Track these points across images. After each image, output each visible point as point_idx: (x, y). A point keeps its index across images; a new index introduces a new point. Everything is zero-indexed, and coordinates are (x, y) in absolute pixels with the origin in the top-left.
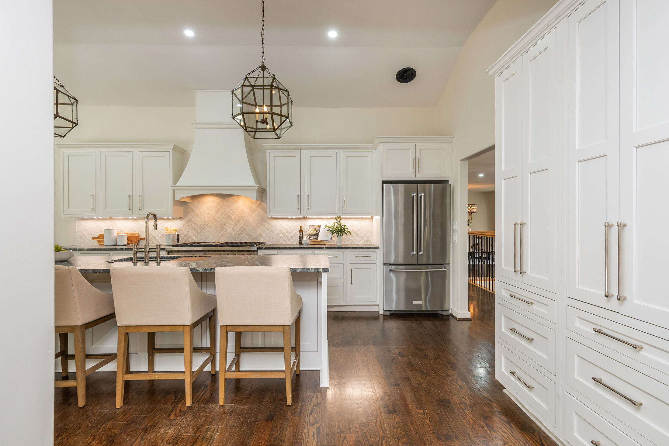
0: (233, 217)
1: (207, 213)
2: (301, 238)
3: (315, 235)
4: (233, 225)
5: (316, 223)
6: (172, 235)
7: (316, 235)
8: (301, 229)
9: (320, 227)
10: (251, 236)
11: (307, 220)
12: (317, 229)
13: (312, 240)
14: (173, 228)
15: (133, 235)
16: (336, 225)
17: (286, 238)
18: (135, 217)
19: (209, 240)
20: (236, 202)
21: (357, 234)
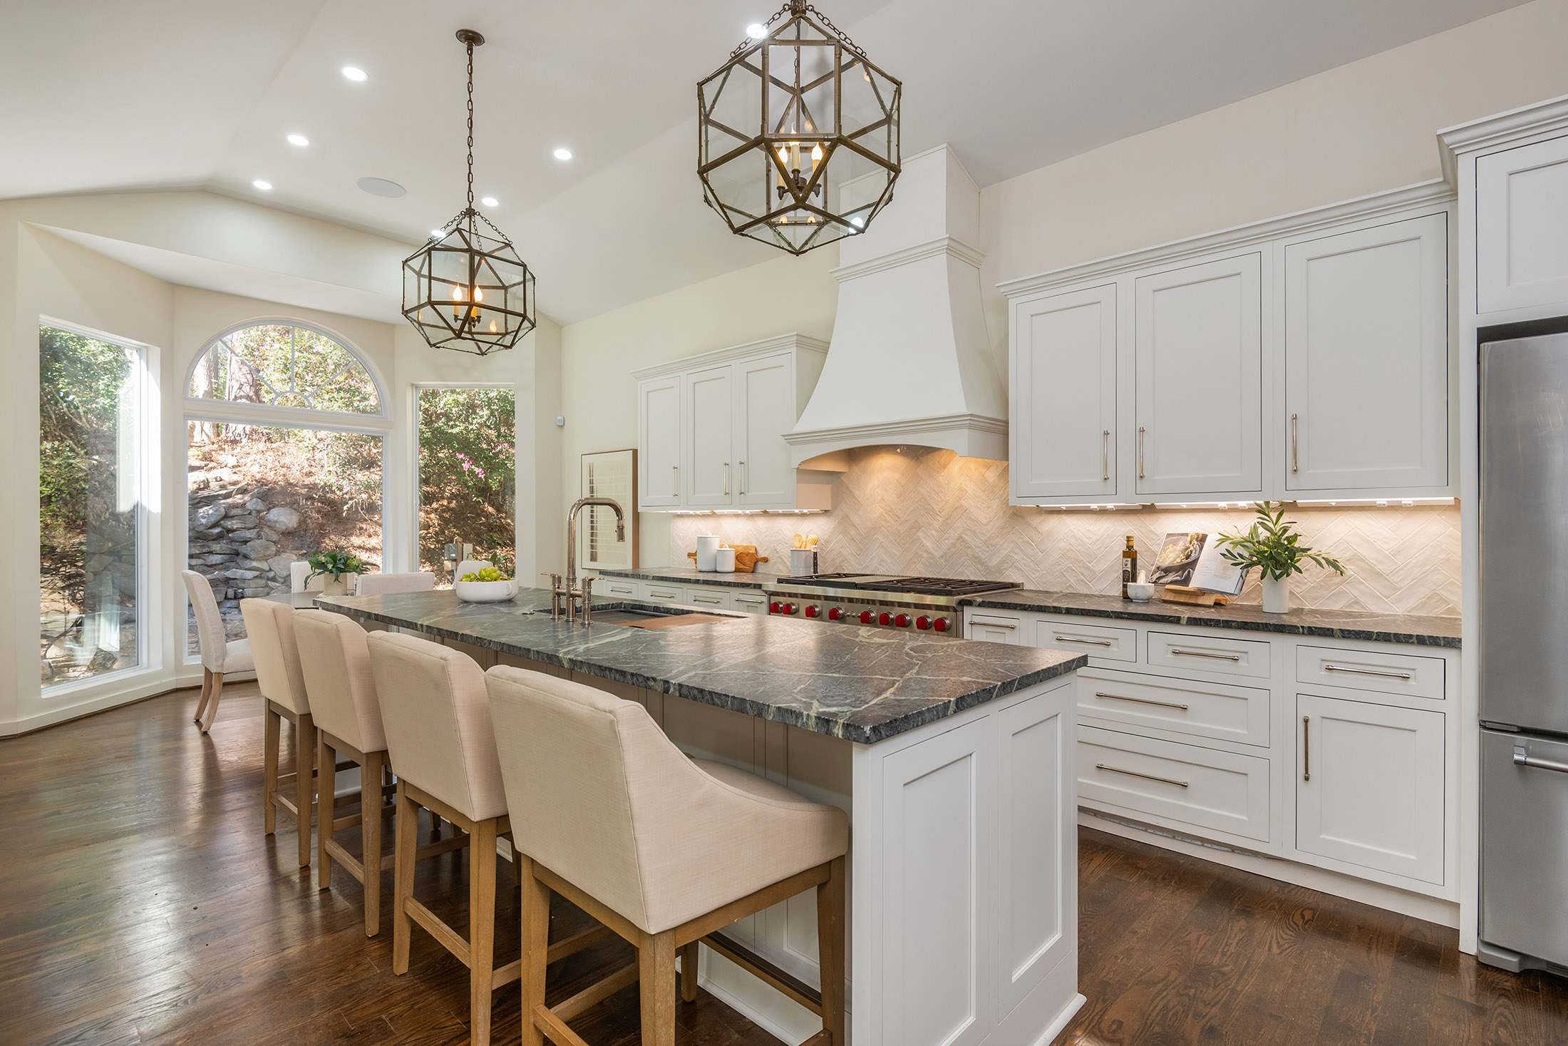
0: (936, 508)
1: (879, 498)
2: (1130, 576)
3: (1182, 568)
4: (936, 530)
5: (1190, 525)
6: (804, 552)
7: (1188, 566)
8: (1130, 547)
9: (1202, 539)
10: (982, 564)
11: (1160, 515)
12: (1192, 548)
13: (1167, 587)
14: (812, 536)
15: (746, 552)
16: (1263, 534)
17: (1086, 573)
18: (747, 512)
19: (884, 570)
20: (945, 466)
21: (1379, 574)
